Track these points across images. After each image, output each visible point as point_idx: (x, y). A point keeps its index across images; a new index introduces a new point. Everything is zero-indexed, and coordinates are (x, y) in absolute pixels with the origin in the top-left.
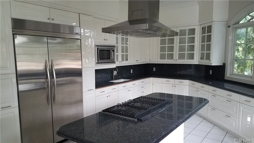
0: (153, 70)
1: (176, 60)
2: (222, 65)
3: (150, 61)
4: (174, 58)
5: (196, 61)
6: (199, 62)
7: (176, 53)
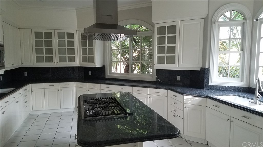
0: (24, 75)
1: (57, 63)
2: (102, 66)
3: (22, 64)
4: (54, 60)
5: (77, 63)
6: (80, 65)
7: (56, 55)
